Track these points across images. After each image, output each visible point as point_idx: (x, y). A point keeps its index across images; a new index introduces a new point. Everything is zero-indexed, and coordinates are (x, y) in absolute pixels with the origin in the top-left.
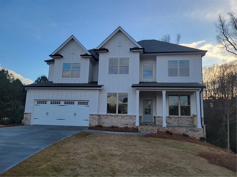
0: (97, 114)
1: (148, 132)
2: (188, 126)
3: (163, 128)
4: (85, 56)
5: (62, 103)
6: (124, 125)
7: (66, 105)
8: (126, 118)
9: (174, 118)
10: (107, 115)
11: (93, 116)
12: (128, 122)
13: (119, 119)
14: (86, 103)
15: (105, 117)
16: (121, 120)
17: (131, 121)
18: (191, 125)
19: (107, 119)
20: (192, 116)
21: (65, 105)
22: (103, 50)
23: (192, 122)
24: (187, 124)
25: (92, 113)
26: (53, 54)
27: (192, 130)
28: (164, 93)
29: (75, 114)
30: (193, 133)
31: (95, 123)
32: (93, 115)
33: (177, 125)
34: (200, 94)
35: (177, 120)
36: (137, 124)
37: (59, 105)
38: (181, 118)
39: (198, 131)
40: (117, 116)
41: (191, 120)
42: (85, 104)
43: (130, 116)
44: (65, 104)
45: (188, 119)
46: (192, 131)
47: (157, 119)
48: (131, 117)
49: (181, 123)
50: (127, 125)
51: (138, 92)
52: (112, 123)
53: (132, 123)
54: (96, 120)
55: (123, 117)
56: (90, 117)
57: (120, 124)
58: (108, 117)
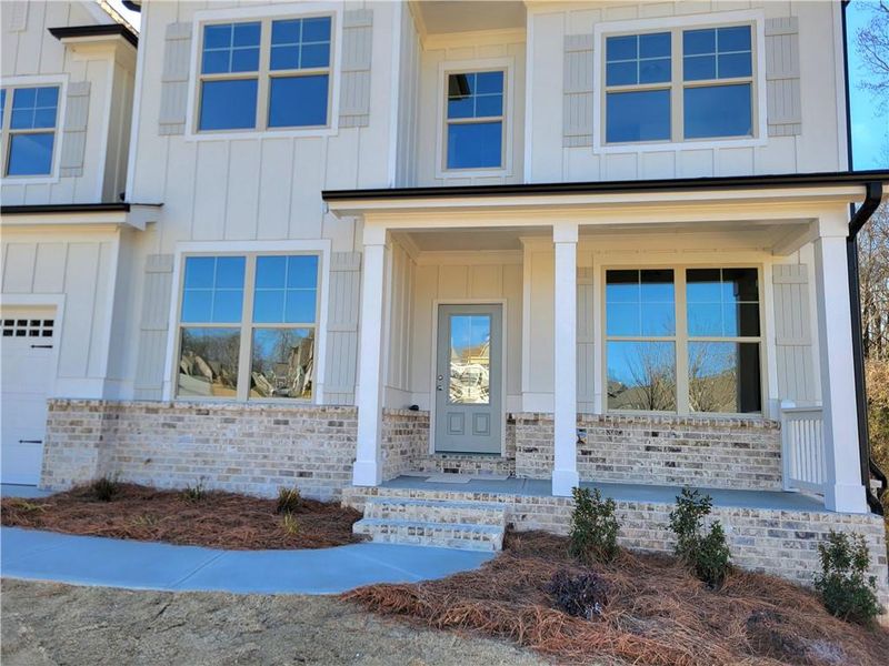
2: (744, 485)
3: (551, 510)
6: (281, 473)
8: (298, 430)
9: (640, 430)
10: (173, 406)
11: (75, 415)
12: (313, 456)
13: (251, 435)
14: (41, 328)
15: (161, 417)
16: (268, 444)
17: (333, 451)
18: (768, 478)
19: (173, 436)
20: (773, 418)
23: (775, 454)
24: (736, 468)
25: (66, 395)
27: (790, 525)
31: (81, 467)
32: (69, 404)
33: (661, 481)
34: (851, 240)
35: (662, 442)
38: (691, 431)
40: (241, 412)
42: (35, 333)
43: (325, 411)
45: (746, 436)
46: (792, 537)
47: (521, 431)
48: (335, 418)
49: (698, 466)
50: (301, 475)
51: (376, 238)
52: (205, 462)
53: (339, 460)
54: (92, 443)
55: (277, 422)
56: (49, 422)
57: (257, 473)
58: (180, 419)
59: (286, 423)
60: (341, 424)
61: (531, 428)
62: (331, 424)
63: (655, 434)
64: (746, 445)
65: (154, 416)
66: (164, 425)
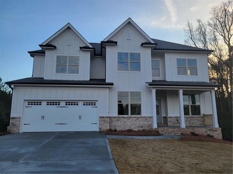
0: (107, 115)
1: (171, 134)
2: (199, 126)
3: (182, 130)
4: (84, 48)
5: (63, 104)
6: (138, 127)
7: (68, 106)
8: (140, 120)
10: (119, 117)
11: (104, 119)
12: (143, 124)
13: (132, 121)
14: (93, 104)
15: (117, 119)
16: (135, 122)
18: (202, 124)
19: (119, 122)
20: (202, 116)
21: (66, 106)
22: (111, 43)
23: (203, 121)
24: (198, 123)
25: (102, 116)
26: (44, 44)
28: (181, 92)
29: (80, 117)
30: (212, 133)
31: (106, 127)
32: (103, 117)
33: (189, 126)
35: (188, 120)
36: (155, 126)
37: (59, 106)
38: (192, 118)
39: (217, 131)
40: (130, 118)
41: (202, 119)
43: (144, 117)
44: (66, 104)
45: (199, 119)
46: (211, 131)
48: (146, 118)
49: (193, 123)
50: (141, 127)
51: (154, 91)
52: (125, 126)
53: (147, 125)
54: (108, 123)
55: (137, 119)
56: (100, 120)
57: (134, 127)
58: (120, 119)
59: (138, 119)
60: (147, 119)
61: (170, 119)
62: (145, 119)
63: (187, 119)
64: (199, 120)
65: (115, 119)
66: (117, 120)
